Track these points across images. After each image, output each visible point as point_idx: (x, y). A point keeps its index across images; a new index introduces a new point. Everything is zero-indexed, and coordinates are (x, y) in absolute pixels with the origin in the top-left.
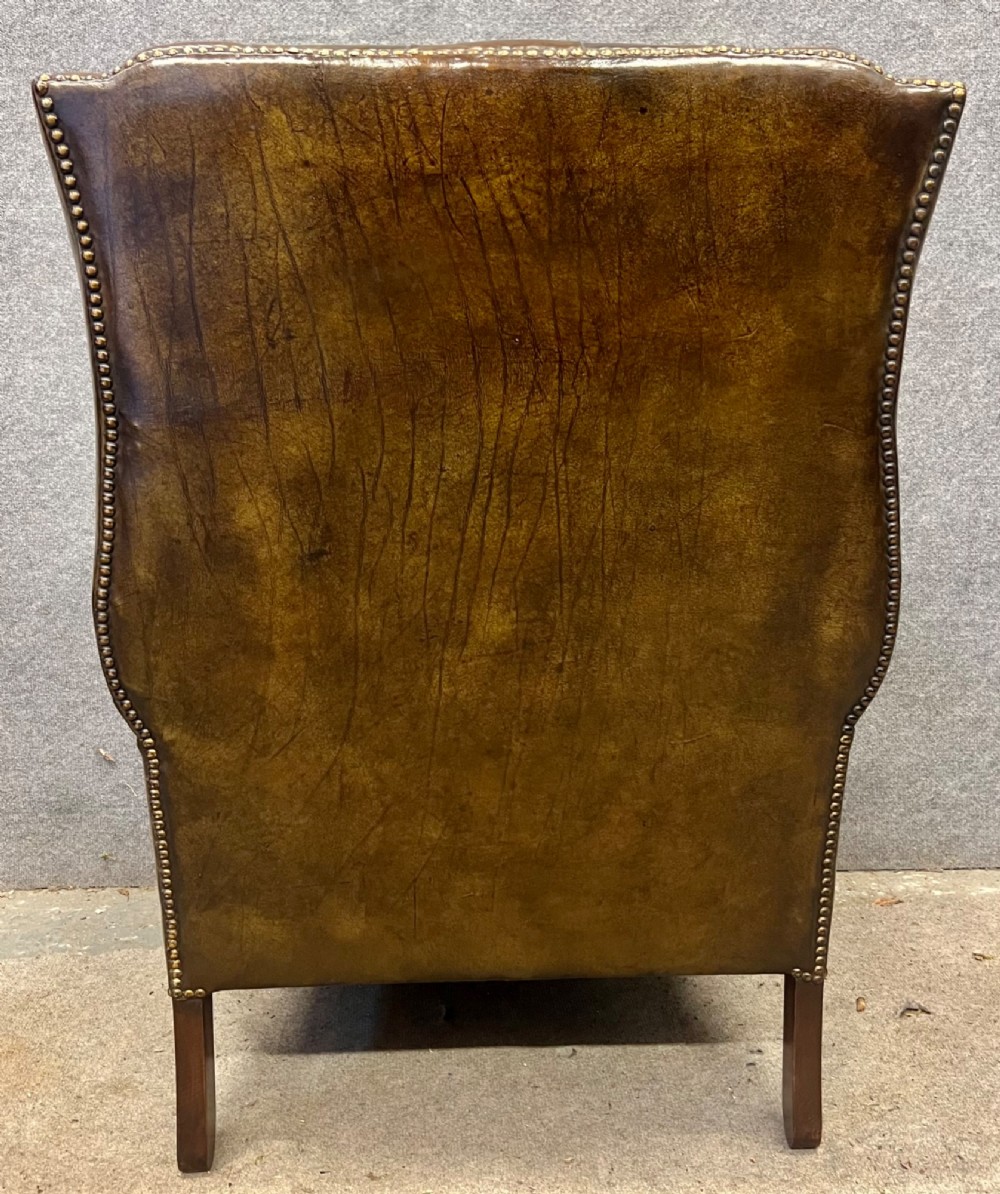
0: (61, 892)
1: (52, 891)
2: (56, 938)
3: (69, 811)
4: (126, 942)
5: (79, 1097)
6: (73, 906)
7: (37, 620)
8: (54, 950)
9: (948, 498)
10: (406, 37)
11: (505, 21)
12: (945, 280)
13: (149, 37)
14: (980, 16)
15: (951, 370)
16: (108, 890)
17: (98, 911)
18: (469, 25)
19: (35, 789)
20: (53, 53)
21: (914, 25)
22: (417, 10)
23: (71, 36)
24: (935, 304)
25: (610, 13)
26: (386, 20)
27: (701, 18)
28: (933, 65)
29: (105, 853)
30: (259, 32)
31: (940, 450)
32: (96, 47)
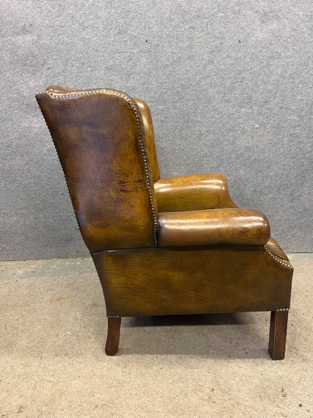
0: (67, 259)
1: (65, 259)
2: (70, 270)
3: (69, 240)
4: (87, 271)
5: (86, 307)
6: (72, 262)
7: (60, 196)
8: (71, 273)
9: (277, 169)
10: (151, 52)
11: (176, 49)
12: (280, 117)
13: (87, 51)
14: (293, 50)
15: (280, 138)
16: (78, 259)
17: (78, 264)
18: (167, 50)
19: (61, 235)
20: (63, 55)
21: (277, 52)
22: (154, 45)
23: (67, 50)
24: (277, 122)
25: (202, 47)
26: (147, 48)
27: (225, 49)
28: (281, 63)
29: (77, 250)
30: (115, 50)
31: (275, 157)
32: (73, 53)
